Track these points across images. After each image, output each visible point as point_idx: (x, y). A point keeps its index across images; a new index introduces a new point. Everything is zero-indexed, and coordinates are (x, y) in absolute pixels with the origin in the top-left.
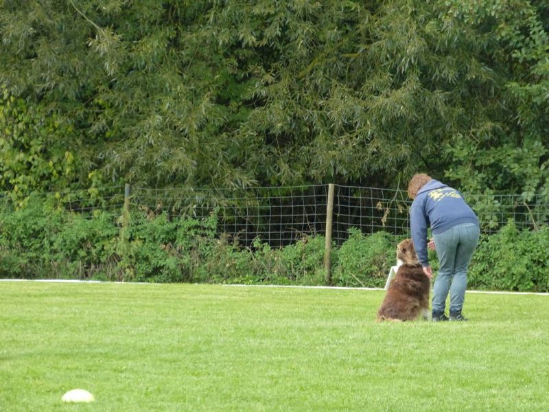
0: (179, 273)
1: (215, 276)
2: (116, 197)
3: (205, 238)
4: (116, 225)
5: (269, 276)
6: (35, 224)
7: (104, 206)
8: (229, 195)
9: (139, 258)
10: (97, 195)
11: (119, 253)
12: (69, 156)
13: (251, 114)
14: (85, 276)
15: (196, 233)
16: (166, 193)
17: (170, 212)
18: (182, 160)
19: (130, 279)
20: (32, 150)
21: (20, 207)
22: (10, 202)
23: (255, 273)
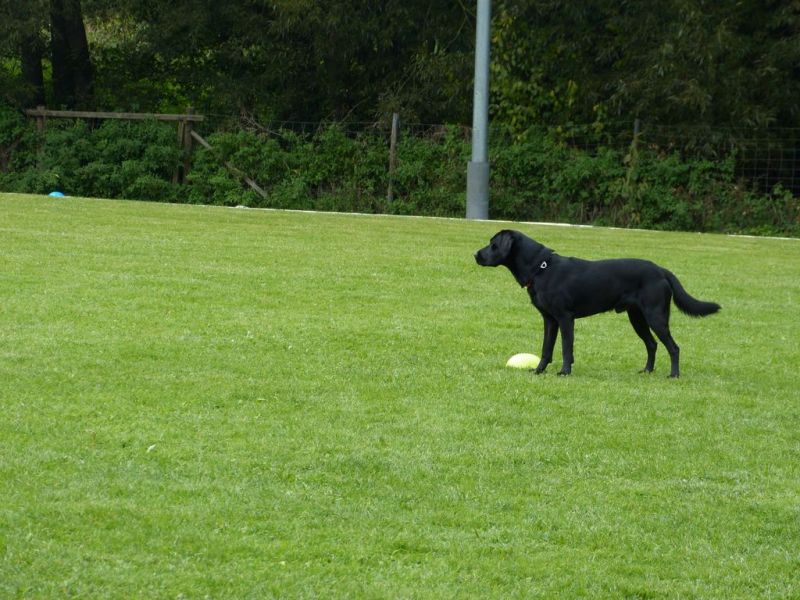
0: (689, 220)
1: (730, 225)
2: (623, 134)
3: (721, 183)
4: (623, 165)
5: (790, 227)
6: (534, 160)
7: (610, 142)
8: (749, 134)
9: (646, 202)
10: (603, 131)
11: (624, 195)
12: (573, 86)
13: (775, 45)
14: (586, 220)
15: (711, 176)
16: (680, 131)
17: (683, 153)
18: (696, 94)
19: (635, 225)
20: (533, 78)
21: (518, 141)
22: (508, 134)
23: (775, 223)
